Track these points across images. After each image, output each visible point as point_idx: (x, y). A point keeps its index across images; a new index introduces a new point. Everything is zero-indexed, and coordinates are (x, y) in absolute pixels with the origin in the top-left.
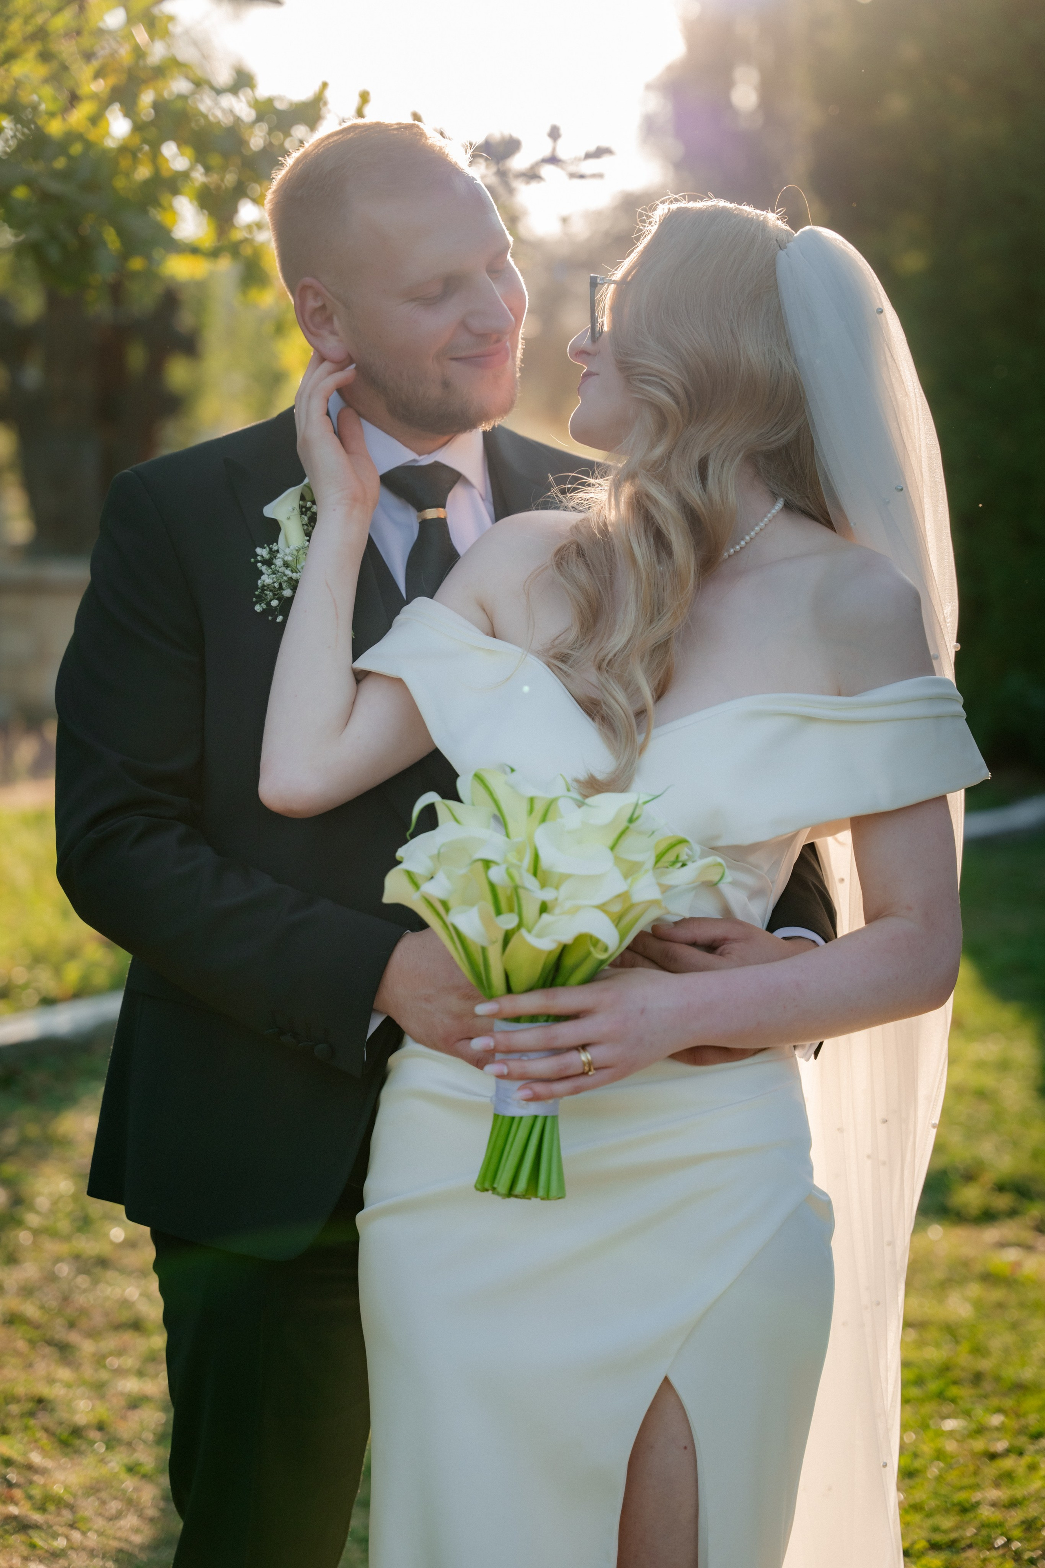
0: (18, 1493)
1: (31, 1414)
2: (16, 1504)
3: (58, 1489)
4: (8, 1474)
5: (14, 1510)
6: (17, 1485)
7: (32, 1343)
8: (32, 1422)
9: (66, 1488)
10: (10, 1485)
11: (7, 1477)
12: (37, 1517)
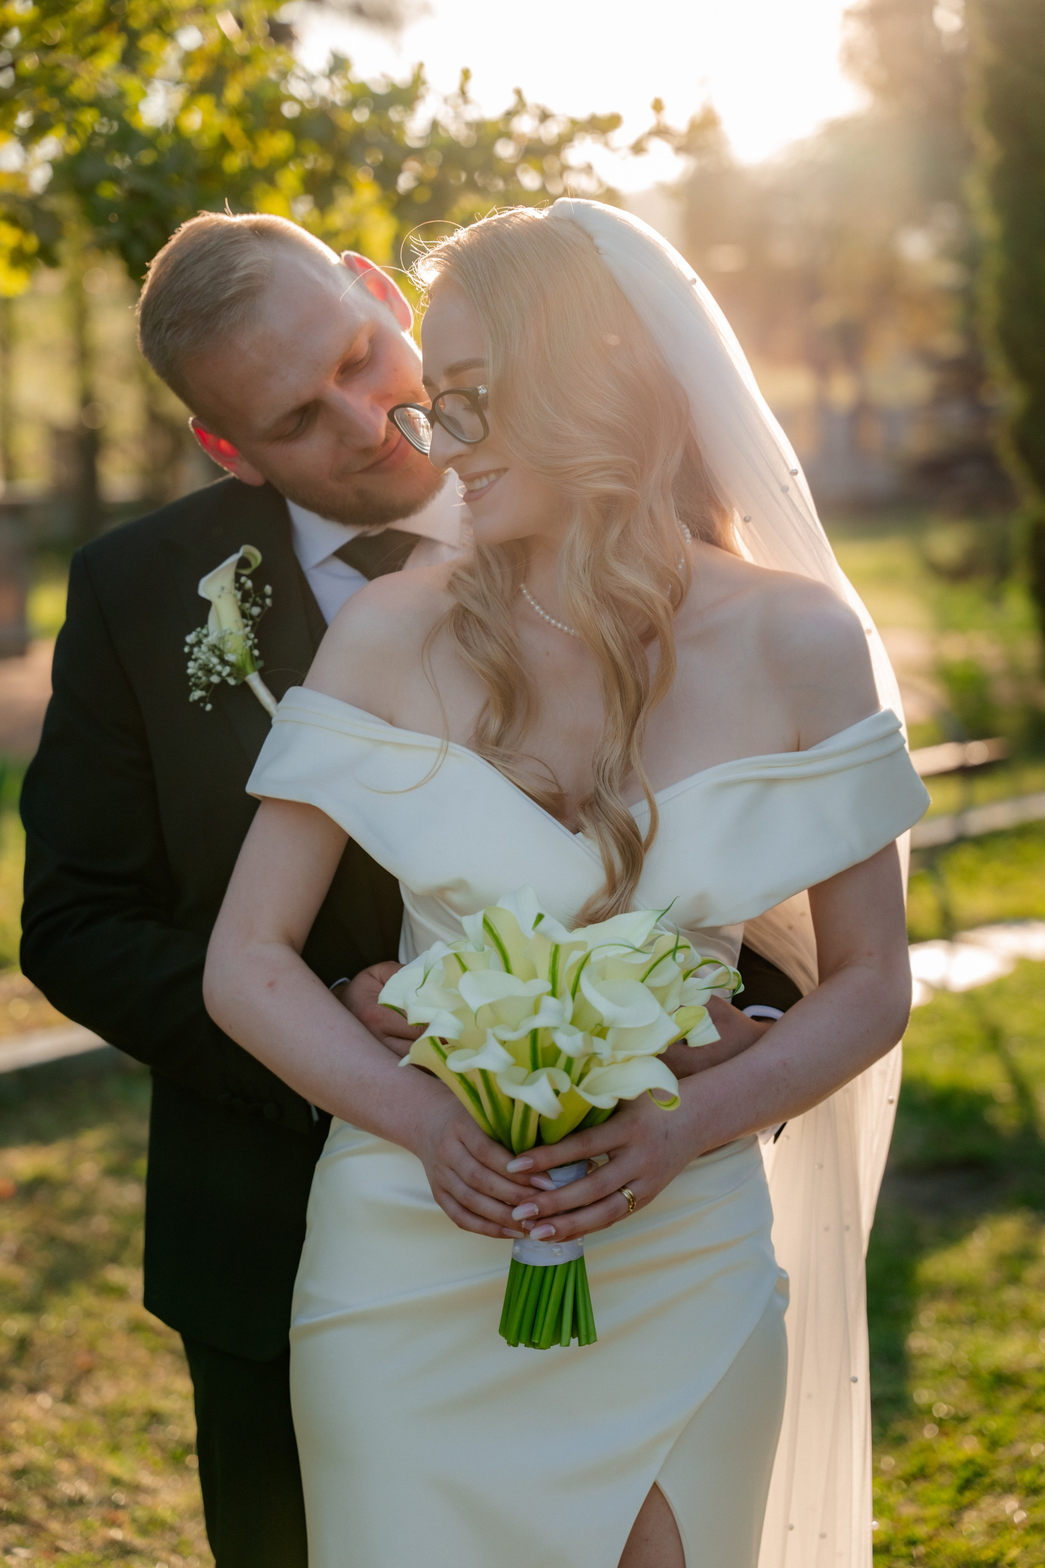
0: (122, 1516)
1: (145, 1429)
2: (120, 1526)
3: (165, 1513)
4: (113, 1494)
5: (117, 1534)
6: (123, 1507)
7: (153, 1351)
8: (146, 1436)
9: (174, 1509)
10: (117, 1506)
11: (113, 1498)
12: (138, 1542)
